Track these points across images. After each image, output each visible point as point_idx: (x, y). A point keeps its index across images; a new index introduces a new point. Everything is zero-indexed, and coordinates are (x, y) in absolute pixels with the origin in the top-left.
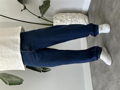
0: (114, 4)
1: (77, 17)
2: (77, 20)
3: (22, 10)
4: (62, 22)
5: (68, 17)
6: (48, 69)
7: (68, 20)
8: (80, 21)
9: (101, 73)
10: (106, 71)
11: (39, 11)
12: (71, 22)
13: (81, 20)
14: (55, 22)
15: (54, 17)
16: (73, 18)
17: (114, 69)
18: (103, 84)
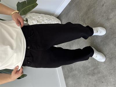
5: (45, 18)
16: (49, 21)
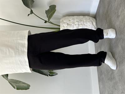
0: (120, 11)
1: (85, 21)
2: (85, 24)
3: (29, 15)
4: (69, 26)
5: (75, 20)
6: (55, 73)
7: (75, 23)
8: (87, 25)
9: (107, 80)
10: (111, 78)
11: (46, 15)
12: (78, 25)
13: (89, 24)
14: (62, 26)
15: (61, 21)
16: (80, 22)
17: (120, 78)
18: (109, 91)
